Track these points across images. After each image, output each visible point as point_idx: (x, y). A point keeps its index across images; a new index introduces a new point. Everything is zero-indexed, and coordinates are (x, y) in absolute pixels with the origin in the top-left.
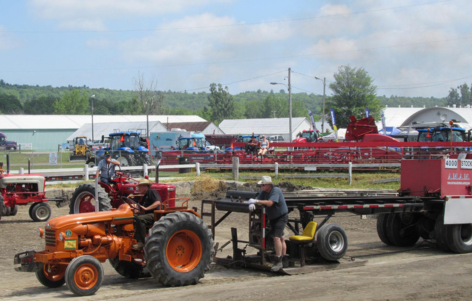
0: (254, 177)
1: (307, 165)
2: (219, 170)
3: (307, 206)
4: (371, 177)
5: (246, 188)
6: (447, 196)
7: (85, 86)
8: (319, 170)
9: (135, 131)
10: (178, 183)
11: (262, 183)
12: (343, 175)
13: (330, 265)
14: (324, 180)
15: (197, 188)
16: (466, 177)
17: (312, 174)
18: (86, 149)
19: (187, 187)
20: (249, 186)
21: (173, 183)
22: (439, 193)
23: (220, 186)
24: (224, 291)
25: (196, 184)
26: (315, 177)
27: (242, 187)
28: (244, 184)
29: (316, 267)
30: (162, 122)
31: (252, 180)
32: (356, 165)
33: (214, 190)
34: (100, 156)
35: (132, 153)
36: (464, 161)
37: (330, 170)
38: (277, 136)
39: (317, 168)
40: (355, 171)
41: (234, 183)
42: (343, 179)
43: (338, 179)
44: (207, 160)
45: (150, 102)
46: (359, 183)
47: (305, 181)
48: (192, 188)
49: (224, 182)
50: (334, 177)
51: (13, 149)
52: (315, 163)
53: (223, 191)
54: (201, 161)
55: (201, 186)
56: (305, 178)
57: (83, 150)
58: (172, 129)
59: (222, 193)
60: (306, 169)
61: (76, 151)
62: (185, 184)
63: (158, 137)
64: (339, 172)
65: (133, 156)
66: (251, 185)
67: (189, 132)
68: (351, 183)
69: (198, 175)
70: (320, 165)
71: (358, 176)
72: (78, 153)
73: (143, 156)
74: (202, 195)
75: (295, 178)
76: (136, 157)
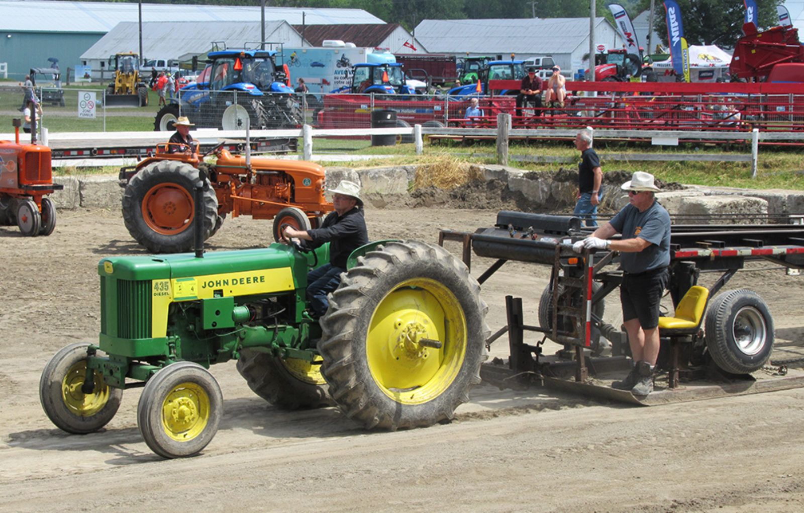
0: (539, 158)
1: (657, 134)
2: (461, 140)
3: (682, 250)
4: (800, 162)
5: (529, 182)
8: (683, 145)
10: (382, 168)
11: (631, 187)
12: (737, 157)
13: (734, 385)
14: (694, 166)
15: (422, 181)
17: (666, 153)
18: (136, 80)
19: (401, 179)
20: (537, 179)
21: (370, 168)
23: (470, 176)
24: (591, 425)
25: (420, 172)
26: (674, 159)
27: (521, 180)
28: (524, 174)
29: (703, 389)
30: (291, 23)
31: (534, 163)
32: (767, 136)
33: (458, 185)
34: (187, 102)
35: (258, 97)
37: (707, 144)
38: (541, 58)
39: (679, 139)
40: (764, 148)
41: (504, 171)
42: (738, 166)
43: (725, 166)
44: (424, 116)
46: (773, 174)
47: (653, 169)
48: (412, 181)
49: (479, 169)
50: (717, 160)
52: (672, 130)
53: (478, 188)
54: (411, 118)
55: (431, 176)
56: (652, 162)
57: (130, 84)
58: (325, 42)
59: (475, 191)
60: (654, 142)
61: (116, 86)
62: (398, 170)
64: (727, 148)
65: (261, 102)
66: (542, 175)
67: (361, 48)
68: (755, 175)
69: (418, 151)
70: (687, 134)
71: (771, 160)
72: (121, 89)
73: (282, 105)
74: (432, 196)
75: (630, 162)
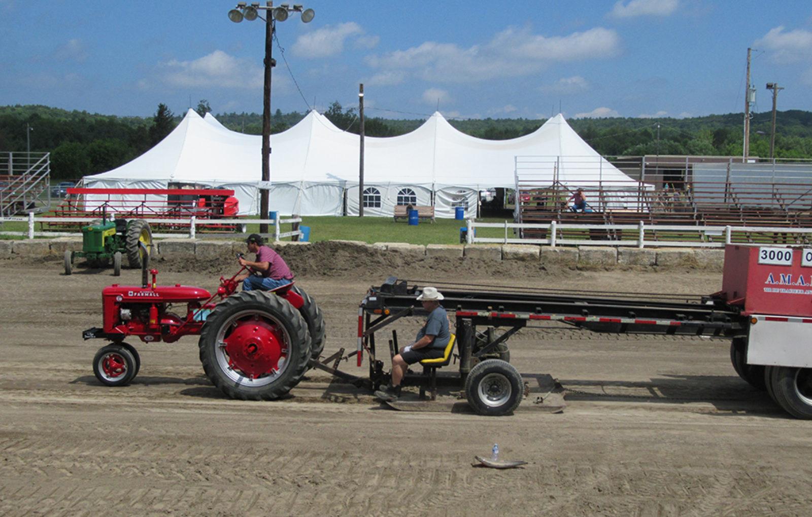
3: (463, 311)
22: (742, 306)
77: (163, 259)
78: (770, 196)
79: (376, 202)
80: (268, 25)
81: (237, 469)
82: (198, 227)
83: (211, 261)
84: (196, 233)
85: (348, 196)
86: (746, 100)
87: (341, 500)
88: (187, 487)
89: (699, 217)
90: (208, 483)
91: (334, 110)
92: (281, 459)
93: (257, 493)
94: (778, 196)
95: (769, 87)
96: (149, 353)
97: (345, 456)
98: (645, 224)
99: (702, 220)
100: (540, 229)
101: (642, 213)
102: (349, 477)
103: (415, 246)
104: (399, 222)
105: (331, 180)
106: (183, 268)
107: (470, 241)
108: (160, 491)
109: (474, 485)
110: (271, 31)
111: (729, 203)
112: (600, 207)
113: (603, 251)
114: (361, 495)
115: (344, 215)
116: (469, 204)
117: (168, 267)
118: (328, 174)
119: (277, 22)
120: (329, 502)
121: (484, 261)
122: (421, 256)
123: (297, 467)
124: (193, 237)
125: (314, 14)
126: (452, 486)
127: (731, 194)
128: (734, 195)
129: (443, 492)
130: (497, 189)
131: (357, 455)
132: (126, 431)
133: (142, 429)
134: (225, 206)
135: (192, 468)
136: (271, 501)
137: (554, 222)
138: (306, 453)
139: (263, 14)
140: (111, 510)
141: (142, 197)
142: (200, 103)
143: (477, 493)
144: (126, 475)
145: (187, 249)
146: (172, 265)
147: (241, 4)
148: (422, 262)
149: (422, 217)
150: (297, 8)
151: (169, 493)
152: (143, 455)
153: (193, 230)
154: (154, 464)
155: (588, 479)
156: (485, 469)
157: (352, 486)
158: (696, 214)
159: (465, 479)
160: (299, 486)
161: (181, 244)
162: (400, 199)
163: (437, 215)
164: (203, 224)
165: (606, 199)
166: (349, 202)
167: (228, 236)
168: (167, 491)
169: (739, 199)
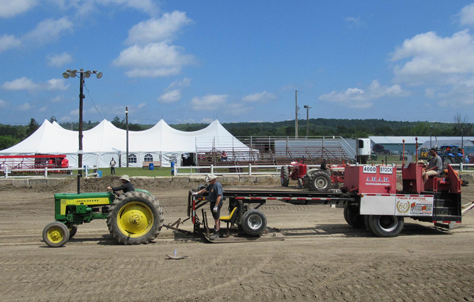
3: (238, 197)
6: (362, 194)
7: (427, 121)
9: (455, 145)
13: (251, 238)
16: (385, 179)
22: (357, 191)
29: (238, 239)
30: (471, 140)
35: (453, 157)
36: (384, 168)
45: (464, 129)
51: (388, 153)
63: (468, 148)
72: (423, 156)
73: (460, 159)
76: (456, 159)
77: (31, 187)
78: (305, 152)
79: (134, 160)
80: (81, 80)
81: (61, 266)
82: (49, 172)
83: (54, 187)
84: (48, 175)
85: (122, 158)
86: (296, 113)
87: (106, 274)
88: (38, 273)
89: (275, 162)
90: (47, 271)
91: (116, 120)
92: (81, 261)
93: (69, 274)
94: (308, 152)
95: (305, 107)
96: (23, 225)
97: (110, 259)
98: (251, 165)
99: (277, 163)
100: (207, 169)
101: (251, 161)
102: (111, 266)
103: (150, 177)
104: (145, 169)
105: (114, 151)
106: (41, 190)
107: (175, 174)
108: (25, 276)
109: (165, 265)
110: (82, 82)
111: (288, 156)
112: (233, 159)
113: (233, 177)
114: (116, 272)
115: (120, 167)
116: (177, 160)
117: (34, 191)
118: (113, 148)
119: (85, 78)
120: (101, 275)
121: (180, 182)
122: (152, 181)
123: (88, 263)
124: (46, 177)
125: (102, 74)
126: (155, 267)
127: (288, 152)
128: (290, 152)
129: (151, 269)
130: (190, 153)
131: (115, 258)
132: (11, 255)
133: (19, 254)
134: (62, 163)
135: (41, 266)
136: (75, 276)
137: (212, 165)
138: (93, 258)
139: (79, 75)
140: (2, 284)
141: (21, 159)
142: (51, 118)
143: (165, 268)
144: (10, 271)
145: (43, 182)
146: (35, 189)
147: (68, 70)
148: (153, 184)
149: (156, 167)
150: (94, 72)
151: (30, 276)
152: (18, 263)
153: (46, 174)
154: (23, 266)
155: (213, 260)
156: (170, 260)
157: (112, 269)
158: (274, 161)
159: (161, 264)
160: (88, 270)
161: (40, 180)
162: (145, 159)
163: (163, 166)
164: (51, 171)
165: (236, 155)
166: (122, 161)
167: (63, 176)
168: (29, 275)
169: (292, 154)
